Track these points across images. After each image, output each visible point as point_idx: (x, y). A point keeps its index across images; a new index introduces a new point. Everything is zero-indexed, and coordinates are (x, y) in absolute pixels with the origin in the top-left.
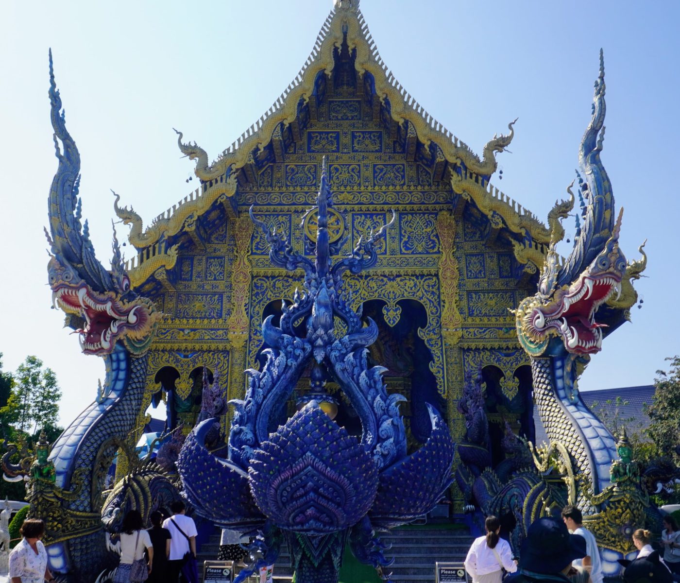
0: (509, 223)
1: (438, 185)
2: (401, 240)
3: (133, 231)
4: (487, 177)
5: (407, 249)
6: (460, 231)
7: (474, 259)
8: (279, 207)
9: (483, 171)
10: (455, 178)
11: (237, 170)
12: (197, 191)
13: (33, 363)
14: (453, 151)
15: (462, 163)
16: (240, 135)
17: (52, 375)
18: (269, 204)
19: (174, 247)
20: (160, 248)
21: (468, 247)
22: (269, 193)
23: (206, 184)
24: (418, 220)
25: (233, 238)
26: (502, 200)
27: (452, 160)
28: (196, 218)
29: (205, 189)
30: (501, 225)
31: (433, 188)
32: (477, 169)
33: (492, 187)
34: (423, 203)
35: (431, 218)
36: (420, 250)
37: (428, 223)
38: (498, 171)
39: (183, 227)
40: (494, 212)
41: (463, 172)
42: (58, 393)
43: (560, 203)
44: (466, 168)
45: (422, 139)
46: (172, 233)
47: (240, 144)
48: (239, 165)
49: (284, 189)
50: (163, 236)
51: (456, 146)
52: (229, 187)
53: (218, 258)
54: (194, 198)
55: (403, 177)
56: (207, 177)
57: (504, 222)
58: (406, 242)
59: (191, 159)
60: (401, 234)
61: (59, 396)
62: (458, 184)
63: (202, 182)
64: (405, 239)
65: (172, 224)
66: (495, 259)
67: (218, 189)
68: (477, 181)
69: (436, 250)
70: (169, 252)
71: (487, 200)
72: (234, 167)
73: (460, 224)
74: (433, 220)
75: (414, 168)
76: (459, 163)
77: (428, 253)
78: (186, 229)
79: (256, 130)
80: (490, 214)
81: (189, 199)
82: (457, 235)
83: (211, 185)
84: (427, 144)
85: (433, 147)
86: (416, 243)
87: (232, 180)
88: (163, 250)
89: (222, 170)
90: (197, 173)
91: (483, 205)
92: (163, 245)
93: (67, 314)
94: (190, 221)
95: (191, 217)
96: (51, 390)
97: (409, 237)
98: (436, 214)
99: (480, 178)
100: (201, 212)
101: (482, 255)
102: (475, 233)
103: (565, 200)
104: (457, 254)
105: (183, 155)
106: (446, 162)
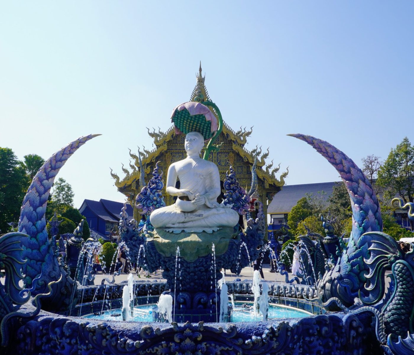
0: (249, 160)
1: (229, 144)
2: (217, 161)
3: (136, 161)
4: (243, 145)
5: (219, 164)
6: (236, 159)
7: (240, 168)
8: (179, 151)
9: (242, 143)
10: (234, 145)
11: (167, 142)
12: (155, 149)
13: (62, 181)
14: (233, 137)
15: (236, 140)
16: (167, 130)
17: (69, 186)
18: (176, 150)
19: (149, 167)
20: (145, 167)
21: (238, 164)
22: (176, 146)
23: (158, 146)
24: (223, 155)
25: (165, 160)
26: (247, 153)
27: (233, 139)
28: (155, 157)
29: (157, 148)
30: (247, 161)
31: (228, 145)
32: (240, 142)
33: (245, 148)
34: (225, 150)
35: (227, 154)
36: (223, 165)
37: (226, 156)
38: (247, 143)
39: (151, 160)
40: (245, 156)
41: (236, 143)
42: (73, 194)
43: (265, 154)
44: (237, 142)
45: (224, 132)
46: (148, 162)
47: (168, 133)
48: (168, 140)
49: (181, 144)
50: (145, 163)
51: (234, 135)
52: (165, 148)
53: (161, 167)
54: (154, 151)
55: (219, 140)
56: (158, 144)
57: (248, 160)
58: (219, 162)
59: (152, 137)
60: (217, 160)
61: (73, 195)
62: (235, 147)
63: (156, 145)
64: (219, 161)
65: (148, 160)
66: (246, 168)
67: (161, 148)
68: (240, 146)
69: (228, 165)
70: (147, 168)
71: (243, 153)
72: (166, 141)
73: (236, 156)
74: (227, 155)
75: (222, 137)
76: (235, 140)
77: (226, 166)
78: (152, 161)
79: (172, 128)
80: (243, 157)
81: (153, 151)
82: (235, 160)
83: (159, 147)
84: (225, 134)
85: (227, 135)
86: (222, 163)
87: (166, 145)
88: (146, 168)
89: (162, 142)
90: (155, 143)
91: (242, 154)
92: (146, 166)
93: (118, 188)
94: (153, 158)
95: (154, 157)
96: (69, 193)
97: (220, 161)
98: (229, 153)
99: (241, 145)
100: (156, 156)
101: (242, 167)
102: (240, 160)
103: (266, 153)
104: (235, 166)
105: (150, 136)
106: (231, 140)
